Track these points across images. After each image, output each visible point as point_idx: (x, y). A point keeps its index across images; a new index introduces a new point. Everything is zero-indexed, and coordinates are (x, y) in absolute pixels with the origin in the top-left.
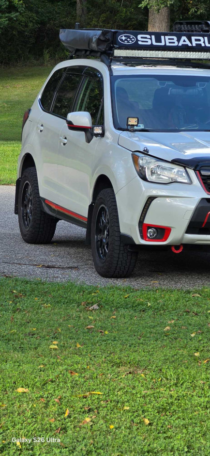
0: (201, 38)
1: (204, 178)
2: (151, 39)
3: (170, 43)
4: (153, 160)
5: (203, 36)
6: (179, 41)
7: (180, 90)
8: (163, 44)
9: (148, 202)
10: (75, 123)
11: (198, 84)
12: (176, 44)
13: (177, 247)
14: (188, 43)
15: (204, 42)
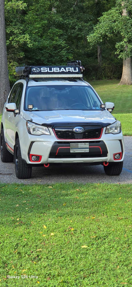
0: (71, 68)
1: (56, 132)
2: (47, 69)
3: (56, 71)
4: (34, 124)
5: (72, 67)
6: (60, 70)
7: (58, 92)
8: (53, 71)
9: (32, 144)
10: (9, 109)
11: (66, 88)
12: (59, 71)
13: (47, 164)
14: (64, 70)
15: (72, 70)
